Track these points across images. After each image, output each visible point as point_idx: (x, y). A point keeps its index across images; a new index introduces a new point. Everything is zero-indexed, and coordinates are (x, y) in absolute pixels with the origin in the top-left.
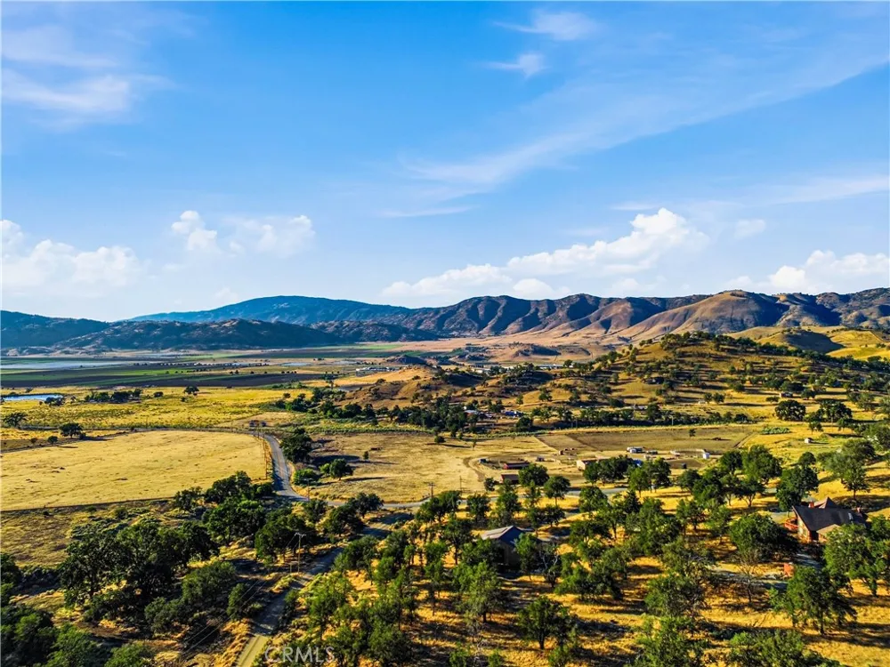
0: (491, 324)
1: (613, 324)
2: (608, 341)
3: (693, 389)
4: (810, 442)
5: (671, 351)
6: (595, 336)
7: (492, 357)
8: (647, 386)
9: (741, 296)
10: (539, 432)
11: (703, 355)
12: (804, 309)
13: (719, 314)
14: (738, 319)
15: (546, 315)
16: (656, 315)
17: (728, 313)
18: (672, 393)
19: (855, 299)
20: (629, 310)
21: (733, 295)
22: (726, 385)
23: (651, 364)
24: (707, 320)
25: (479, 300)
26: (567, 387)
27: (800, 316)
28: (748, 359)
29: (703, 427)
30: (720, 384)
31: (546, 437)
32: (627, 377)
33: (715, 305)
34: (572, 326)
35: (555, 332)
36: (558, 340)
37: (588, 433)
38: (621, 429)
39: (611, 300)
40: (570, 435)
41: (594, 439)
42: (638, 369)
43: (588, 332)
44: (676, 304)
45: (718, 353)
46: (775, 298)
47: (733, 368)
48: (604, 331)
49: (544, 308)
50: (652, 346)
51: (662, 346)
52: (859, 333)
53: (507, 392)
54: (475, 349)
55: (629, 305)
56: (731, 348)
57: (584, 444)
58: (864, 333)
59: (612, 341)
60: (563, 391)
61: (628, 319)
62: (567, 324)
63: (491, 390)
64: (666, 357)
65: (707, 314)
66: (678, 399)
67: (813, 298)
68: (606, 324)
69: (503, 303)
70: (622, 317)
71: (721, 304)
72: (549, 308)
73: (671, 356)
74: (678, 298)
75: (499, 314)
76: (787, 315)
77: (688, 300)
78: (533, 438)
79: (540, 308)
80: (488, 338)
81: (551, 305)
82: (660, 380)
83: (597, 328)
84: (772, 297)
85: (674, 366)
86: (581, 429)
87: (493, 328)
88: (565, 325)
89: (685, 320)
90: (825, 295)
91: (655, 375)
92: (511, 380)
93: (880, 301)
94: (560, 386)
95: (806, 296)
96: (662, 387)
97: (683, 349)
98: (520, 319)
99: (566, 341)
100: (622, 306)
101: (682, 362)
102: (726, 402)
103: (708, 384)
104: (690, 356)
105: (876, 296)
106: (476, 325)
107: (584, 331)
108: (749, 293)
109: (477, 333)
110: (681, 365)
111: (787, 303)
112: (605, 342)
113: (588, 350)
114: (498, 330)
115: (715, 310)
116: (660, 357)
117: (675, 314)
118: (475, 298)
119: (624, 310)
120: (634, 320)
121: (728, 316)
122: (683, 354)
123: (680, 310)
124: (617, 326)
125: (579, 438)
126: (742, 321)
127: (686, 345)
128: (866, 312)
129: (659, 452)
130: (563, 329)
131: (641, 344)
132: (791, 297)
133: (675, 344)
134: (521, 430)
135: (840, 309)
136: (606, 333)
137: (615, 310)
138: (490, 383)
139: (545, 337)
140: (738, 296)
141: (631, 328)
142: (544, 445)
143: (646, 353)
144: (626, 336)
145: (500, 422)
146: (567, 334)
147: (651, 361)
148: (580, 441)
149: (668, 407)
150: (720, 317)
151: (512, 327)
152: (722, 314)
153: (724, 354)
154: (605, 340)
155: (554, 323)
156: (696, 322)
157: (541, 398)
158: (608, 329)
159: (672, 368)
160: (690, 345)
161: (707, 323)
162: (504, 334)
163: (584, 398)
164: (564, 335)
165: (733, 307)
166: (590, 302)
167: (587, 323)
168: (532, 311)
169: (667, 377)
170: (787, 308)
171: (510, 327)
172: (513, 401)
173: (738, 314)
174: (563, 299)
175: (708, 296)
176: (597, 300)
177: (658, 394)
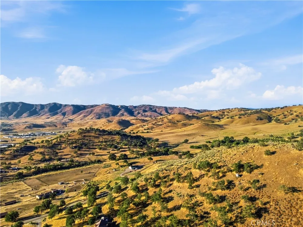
0: (14, 113)
1: (67, 114)
2: (64, 121)
3: (86, 150)
4: (115, 170)
5: (80, 135)
6: (60, 118)
7: (14, 129)
8: (71, 150)
9: (108, 106)
10: (25, 178)
11: (90, 136)
12: (125, 110)
13: (101, 111)
14: (107, 113)
15: (40, 110)
16: (82, 111)
17: (104, 111)
18: (79, 152)
19: (137, 108)
20: (73, 109)
21: (106, 105)
22: (96, 147)
23: (73, 140)
24: (98, 113)
25: (9, 103)
26: (41, 153)
27: (124, 112)
28: (104, 137)
29: (86, 167)
30: (95, 147)
31: (27, 181)
32: (65, 146)
33: (100, 108)
34: (50, 115)
35: (44, 117)
36: (45, 120)
37: (45, 176)
38: (59, 172)
39: (66, 105)
40: (38, 179)
41: (47, 179)
42: (69, 143)
43: (57, 117)
44: (88, 107)
45: (95, 135)
46: (118, 106)
47: (99, 141)
48: (63, 117)
49: (39, 108)
50: (75, 133)
51: (78, 133)
52: (137, 120)
53: (15, 157)
54: (6, 125)
55: (72, 107)
56: (99, 133)
57: (43, 182)
58: (138, 120)
59: (66, 120)
60: (38, 154)
61: (72, 112)
62: (49, 114)
63: (6, 156)
64: (79, 138)
65: (98, 111)
66: (81, 154)
67: (127, 107)
68: (64, 114)
69: (21, 105)
70: (70, 111)
71: (102, 108)
72: (41, 108)
73: (80, 137)
74: (89, 105)
75: (19, 110)
76: (121, 112)
77: (92, 106)
78: (22, 183)
79: (37, 107)
80: (12, 120)
81: (42, 107)
82: (75, 147)
83: (60, 115)
84: (117, 106)
85: (81, 141)
86: (43, 174)
87: (15, 116)
88: (48, 114)
89: (91, 113)
90: (130, 106)
91: (74, 145)
92: (17, 151)
93: (143, 108)
94: (38, 153)
95: (126, 106)
96: (76, 150)
97: (84, 134)
98: (28, 112)
99: (48, 120)
100: (70, 108)
101: (84, 139)
102: (95, 154)
103: (91, 147)
104: (87, 137)
105: (142, 107)
106: (7, 114)
107: (55, 117)
108: (110, 105)
109: (7, 117)
110: (83, 140)
111: (121, 108)
112: (63, 121)
113: (56, 125)
114: (18, 116)
115: (100, 110)
116: (77, 137)
117: (88, 111)
118: (7, 102)
119: (71, 109)
120: (74, 113)
121: (104, 112)
122: (85, 136)
123: (90, 110)
124: (68, 115)
125: (41, 180)
126: (108, 113)
127: (86, 133)
128: (140, 111)
129: (70, 182)
130: (47, 116)
131: (71, 133)
132: (122, 106)
133: (82, 132)
134: (17, 179)
135: (134, 110)
136: (64, 117)
137: (67, 109)
138: (7, 153)
139: (39, 119)
140: (107, 105)
141: (73, 116)
142: (26, 185)
143: (73, 136)
144: (71, 118)
145: (8, 174)
146: (49, 118)
147: (74, 139)
148: (41, 181)
149: (77, 159)
150: (102, 112)
151: (25, 115)
152: (102, 111)
153: (97, 136)
154: (63, 120)
155: (43, 113)
156: (95, 114)
157: (29, 159)
158: (64, 116)
159: (80, 142)
160: (87, 133)
161: (98, 114)
162: (21, 118)
163: (47, 157)
164: (47, 118)
165: (106, 109)
166: (58, 105)
167: (57, 113)
168: (34, 108)
169: (79, 146)
170: (121, 109)
171: (23, 115)
172: (16, 161)
173: (107, 111)
174: (47, 104)
175: (99, 105)
176: (61, 105)
177: (74, 153)
